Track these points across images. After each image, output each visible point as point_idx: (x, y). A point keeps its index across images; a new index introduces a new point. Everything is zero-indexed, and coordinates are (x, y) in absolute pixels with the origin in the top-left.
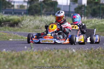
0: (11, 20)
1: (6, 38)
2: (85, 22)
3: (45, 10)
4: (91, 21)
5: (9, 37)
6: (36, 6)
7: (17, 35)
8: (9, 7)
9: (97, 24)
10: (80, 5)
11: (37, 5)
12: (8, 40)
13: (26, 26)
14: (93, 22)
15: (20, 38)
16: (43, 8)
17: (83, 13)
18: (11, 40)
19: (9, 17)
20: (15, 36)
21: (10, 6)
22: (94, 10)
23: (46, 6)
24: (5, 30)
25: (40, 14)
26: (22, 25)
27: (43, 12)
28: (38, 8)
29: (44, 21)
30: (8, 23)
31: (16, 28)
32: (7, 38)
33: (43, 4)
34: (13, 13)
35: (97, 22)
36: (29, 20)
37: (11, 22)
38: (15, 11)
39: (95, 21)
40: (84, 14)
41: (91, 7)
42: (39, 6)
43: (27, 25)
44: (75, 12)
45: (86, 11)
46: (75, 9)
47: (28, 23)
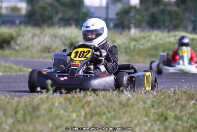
2: (138, 38)
4: (150, 36)
6: (44, 9)
7: (11, 64)
9: (160, 42)
10: (127, 7)
11: (45, 5)
13: (25, 47)
14: (153, 37)
15: (16, 70)
16: (57, 13)
17: (134, 22)
20: (7, 66)
22: (153, 16)
23: (62, 8)
25: (50, 22)
26: (19, 45)
27: (56, 19)
28: (46, 13)
29: (59, 37)
31: (7, 52)
33: (56, 4)
35: (161, 39)
36: (30, 35)
39: (156, 36)
40: (135, 24)
41: (147, 9)
42: (50, 8)
43: (28, 44)
44: (118, 19)
45: (138, 17)
46: (117, 14)
47: (29, 41)
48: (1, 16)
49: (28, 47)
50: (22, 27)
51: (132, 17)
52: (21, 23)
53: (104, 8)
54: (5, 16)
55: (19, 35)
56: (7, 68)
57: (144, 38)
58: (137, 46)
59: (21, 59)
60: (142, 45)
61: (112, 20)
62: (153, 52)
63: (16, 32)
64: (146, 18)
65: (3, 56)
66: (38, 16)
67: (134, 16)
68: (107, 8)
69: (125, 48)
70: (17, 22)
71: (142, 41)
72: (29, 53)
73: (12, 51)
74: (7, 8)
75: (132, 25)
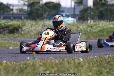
0: (11, 25)
1: (5, 47)
3: (47, 13)
5: (8, 45)
6: (38, 10)
8: (7, 11)
9: (105, 27)
10: (86, 7)
11: (39, 8)
12: (8, 48)
14: (101, 25)
16: (45, 12)
17: (89, 16)
18: (11, 48)
19: (8, 23)
20: (15, 43)
21: (9, 10)
22: (101, 12)
23: (48, 9)
24: (4, 38)
25: (41, 18)
27: (45, 16)
28: (39, 12)
30: (7, 29)
31: (16, 35)
32: (7, 46)
33: (45, 7)
34: (12, 18)
35: (105, 26)
37: (11, 28)
38: (14, 16)
39: (102, 24)
41: (97, 9)
42: (41, 9)
44: (80, 15)
45: (92, 13)
46: (80, 12)
48: (13, 14)
49: (28, 32)
50: (25, 21)
51: (89, 13)
53: (73, 8)
56: (15, 45)
57: (96, 25)
58: (92, 30)
62: (101, 33)
63: (21, 24)
64: (97, 14)
66: (34, 14)
69: (85, 31)
70: (23, 18)
71: (94, 27)
74: (17, 10)
75: (89, 18)
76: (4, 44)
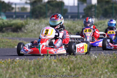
1: (11, 45)
2: (97, 24)
4: (104, 22)
5: (14, 44)
6: (41, 8)
7: (23, 41)
8: (9, 10)
10: (90, 5)
11: (41, 6)
13: (30, 31)
16: (48, 10)
19: (11, 21)
21: (10, 8)
22: (106, 10)
23: (51, 8)
24: (8, 36)
25: (45, 16)
26: (26, 30)
27: (48, 14)
28: (42, 10)
30: (10, 28)
31: (20, 34)
33: (48, 5)
34: (14, 16)
36: (33, 23)
37: (13, 27)
40: (95, 15)
41: (101, 7)
42: (44, 8)
43: (32, 29)
44: (85, 13)
45: (97, 11)
46: (84, 10)
47: (32, 27)
48: (15, 13)
49: (32, 31)
50: (29, 19)
51: (93, 11)
52: (27, 17)
53: (76, 6)
54: (18, 13)
55: (26, 24)
57: (101, 23)
59: (28, 38)
60: (100, 28)
61: (81, 13)
63: (25, 22)
64: (102, 12)
65: (18, 37)
66: (37, 13)
67: (95, 11)
68: (78, 6)
70: (25, 16)
71: (100, 26)
72: (33, 34)
73: (23, 34)
74: (19, 8)
75: (93, 16)
76: (9, 43)
